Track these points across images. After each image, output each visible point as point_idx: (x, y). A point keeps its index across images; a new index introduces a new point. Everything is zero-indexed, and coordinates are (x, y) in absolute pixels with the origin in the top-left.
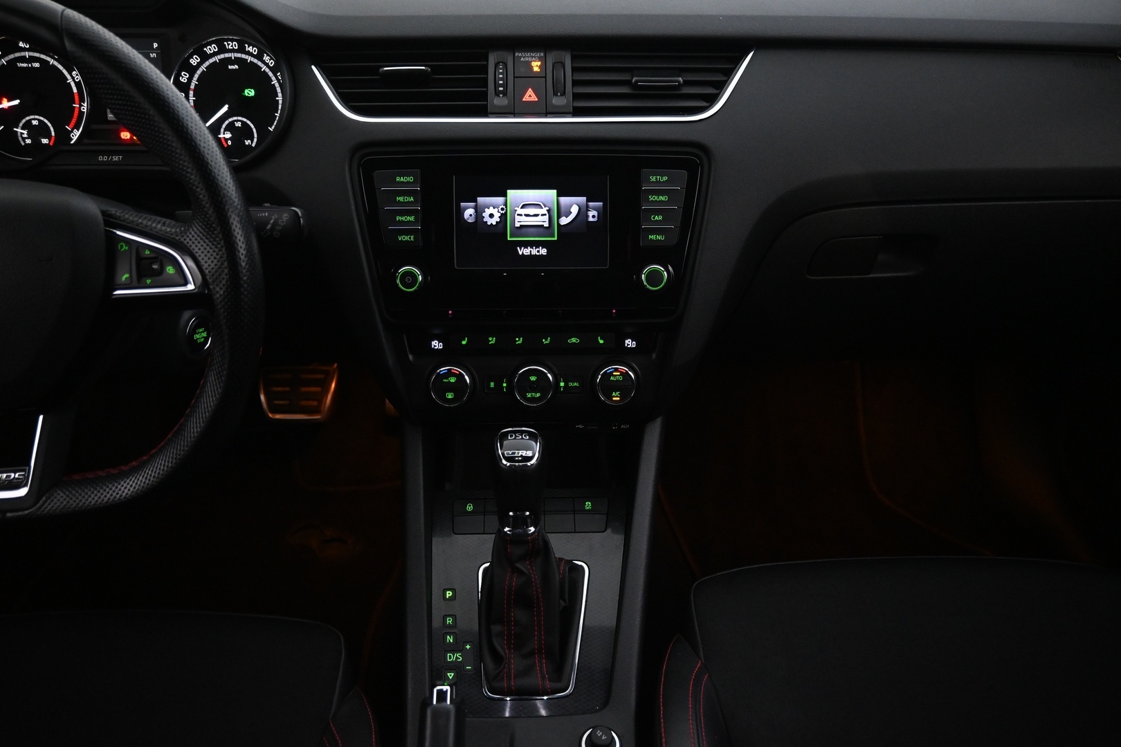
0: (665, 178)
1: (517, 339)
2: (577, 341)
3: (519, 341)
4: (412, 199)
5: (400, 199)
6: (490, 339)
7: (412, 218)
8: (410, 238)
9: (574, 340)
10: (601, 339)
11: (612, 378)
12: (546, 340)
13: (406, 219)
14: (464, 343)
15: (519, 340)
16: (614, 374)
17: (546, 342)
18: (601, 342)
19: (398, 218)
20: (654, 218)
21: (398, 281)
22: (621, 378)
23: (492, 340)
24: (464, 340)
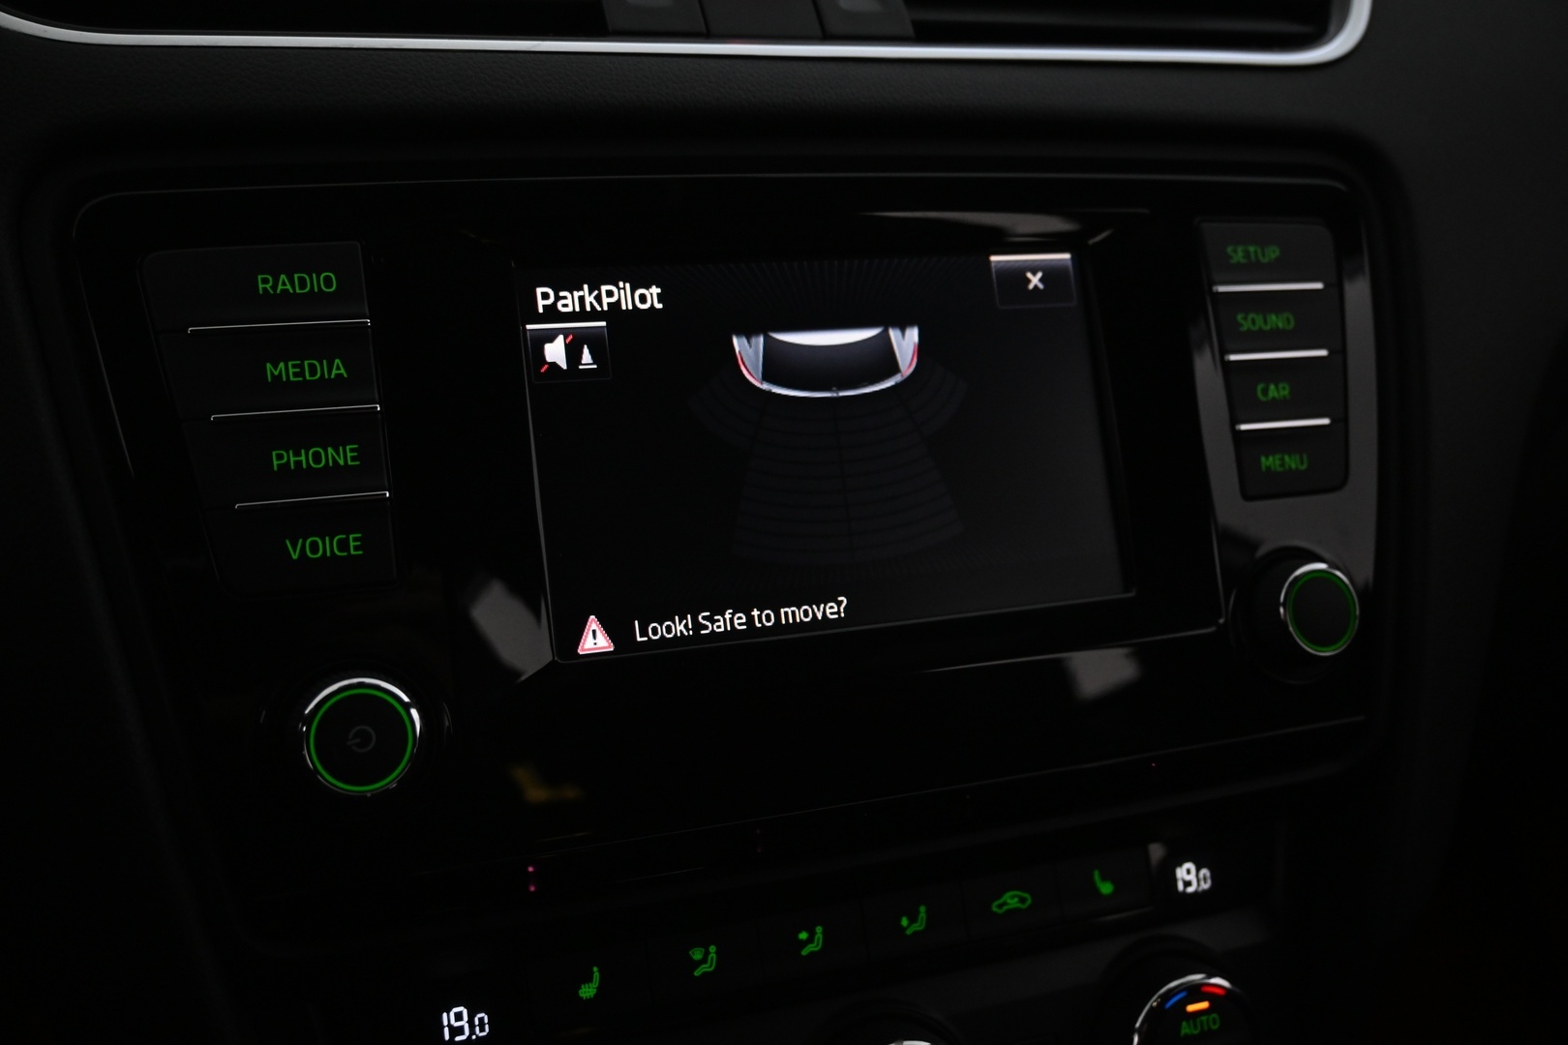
0: (1273, 253)
1: (803, 936)
2: (1022, 900)
3: (812, 942)
4: (339, 369)
5: (285, 370)
6: (697, 955)
7: (345, 456)
8: (343, 545)
9: (1011, 900)
10: (1104, 878)
11: (1186, 1029)
12: (913, 920)
13: (317, 458)
14: (588, 991)
15: (810, 940)
16: (1191, 1008)
17: (918, 927)
18: (1106, 888)
19: (281, 458)
20: (1265, 392)
21: (311, 758)
22: (1214, 1023)
23: (705, 960)
24: (589, 979)
